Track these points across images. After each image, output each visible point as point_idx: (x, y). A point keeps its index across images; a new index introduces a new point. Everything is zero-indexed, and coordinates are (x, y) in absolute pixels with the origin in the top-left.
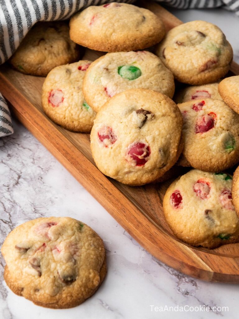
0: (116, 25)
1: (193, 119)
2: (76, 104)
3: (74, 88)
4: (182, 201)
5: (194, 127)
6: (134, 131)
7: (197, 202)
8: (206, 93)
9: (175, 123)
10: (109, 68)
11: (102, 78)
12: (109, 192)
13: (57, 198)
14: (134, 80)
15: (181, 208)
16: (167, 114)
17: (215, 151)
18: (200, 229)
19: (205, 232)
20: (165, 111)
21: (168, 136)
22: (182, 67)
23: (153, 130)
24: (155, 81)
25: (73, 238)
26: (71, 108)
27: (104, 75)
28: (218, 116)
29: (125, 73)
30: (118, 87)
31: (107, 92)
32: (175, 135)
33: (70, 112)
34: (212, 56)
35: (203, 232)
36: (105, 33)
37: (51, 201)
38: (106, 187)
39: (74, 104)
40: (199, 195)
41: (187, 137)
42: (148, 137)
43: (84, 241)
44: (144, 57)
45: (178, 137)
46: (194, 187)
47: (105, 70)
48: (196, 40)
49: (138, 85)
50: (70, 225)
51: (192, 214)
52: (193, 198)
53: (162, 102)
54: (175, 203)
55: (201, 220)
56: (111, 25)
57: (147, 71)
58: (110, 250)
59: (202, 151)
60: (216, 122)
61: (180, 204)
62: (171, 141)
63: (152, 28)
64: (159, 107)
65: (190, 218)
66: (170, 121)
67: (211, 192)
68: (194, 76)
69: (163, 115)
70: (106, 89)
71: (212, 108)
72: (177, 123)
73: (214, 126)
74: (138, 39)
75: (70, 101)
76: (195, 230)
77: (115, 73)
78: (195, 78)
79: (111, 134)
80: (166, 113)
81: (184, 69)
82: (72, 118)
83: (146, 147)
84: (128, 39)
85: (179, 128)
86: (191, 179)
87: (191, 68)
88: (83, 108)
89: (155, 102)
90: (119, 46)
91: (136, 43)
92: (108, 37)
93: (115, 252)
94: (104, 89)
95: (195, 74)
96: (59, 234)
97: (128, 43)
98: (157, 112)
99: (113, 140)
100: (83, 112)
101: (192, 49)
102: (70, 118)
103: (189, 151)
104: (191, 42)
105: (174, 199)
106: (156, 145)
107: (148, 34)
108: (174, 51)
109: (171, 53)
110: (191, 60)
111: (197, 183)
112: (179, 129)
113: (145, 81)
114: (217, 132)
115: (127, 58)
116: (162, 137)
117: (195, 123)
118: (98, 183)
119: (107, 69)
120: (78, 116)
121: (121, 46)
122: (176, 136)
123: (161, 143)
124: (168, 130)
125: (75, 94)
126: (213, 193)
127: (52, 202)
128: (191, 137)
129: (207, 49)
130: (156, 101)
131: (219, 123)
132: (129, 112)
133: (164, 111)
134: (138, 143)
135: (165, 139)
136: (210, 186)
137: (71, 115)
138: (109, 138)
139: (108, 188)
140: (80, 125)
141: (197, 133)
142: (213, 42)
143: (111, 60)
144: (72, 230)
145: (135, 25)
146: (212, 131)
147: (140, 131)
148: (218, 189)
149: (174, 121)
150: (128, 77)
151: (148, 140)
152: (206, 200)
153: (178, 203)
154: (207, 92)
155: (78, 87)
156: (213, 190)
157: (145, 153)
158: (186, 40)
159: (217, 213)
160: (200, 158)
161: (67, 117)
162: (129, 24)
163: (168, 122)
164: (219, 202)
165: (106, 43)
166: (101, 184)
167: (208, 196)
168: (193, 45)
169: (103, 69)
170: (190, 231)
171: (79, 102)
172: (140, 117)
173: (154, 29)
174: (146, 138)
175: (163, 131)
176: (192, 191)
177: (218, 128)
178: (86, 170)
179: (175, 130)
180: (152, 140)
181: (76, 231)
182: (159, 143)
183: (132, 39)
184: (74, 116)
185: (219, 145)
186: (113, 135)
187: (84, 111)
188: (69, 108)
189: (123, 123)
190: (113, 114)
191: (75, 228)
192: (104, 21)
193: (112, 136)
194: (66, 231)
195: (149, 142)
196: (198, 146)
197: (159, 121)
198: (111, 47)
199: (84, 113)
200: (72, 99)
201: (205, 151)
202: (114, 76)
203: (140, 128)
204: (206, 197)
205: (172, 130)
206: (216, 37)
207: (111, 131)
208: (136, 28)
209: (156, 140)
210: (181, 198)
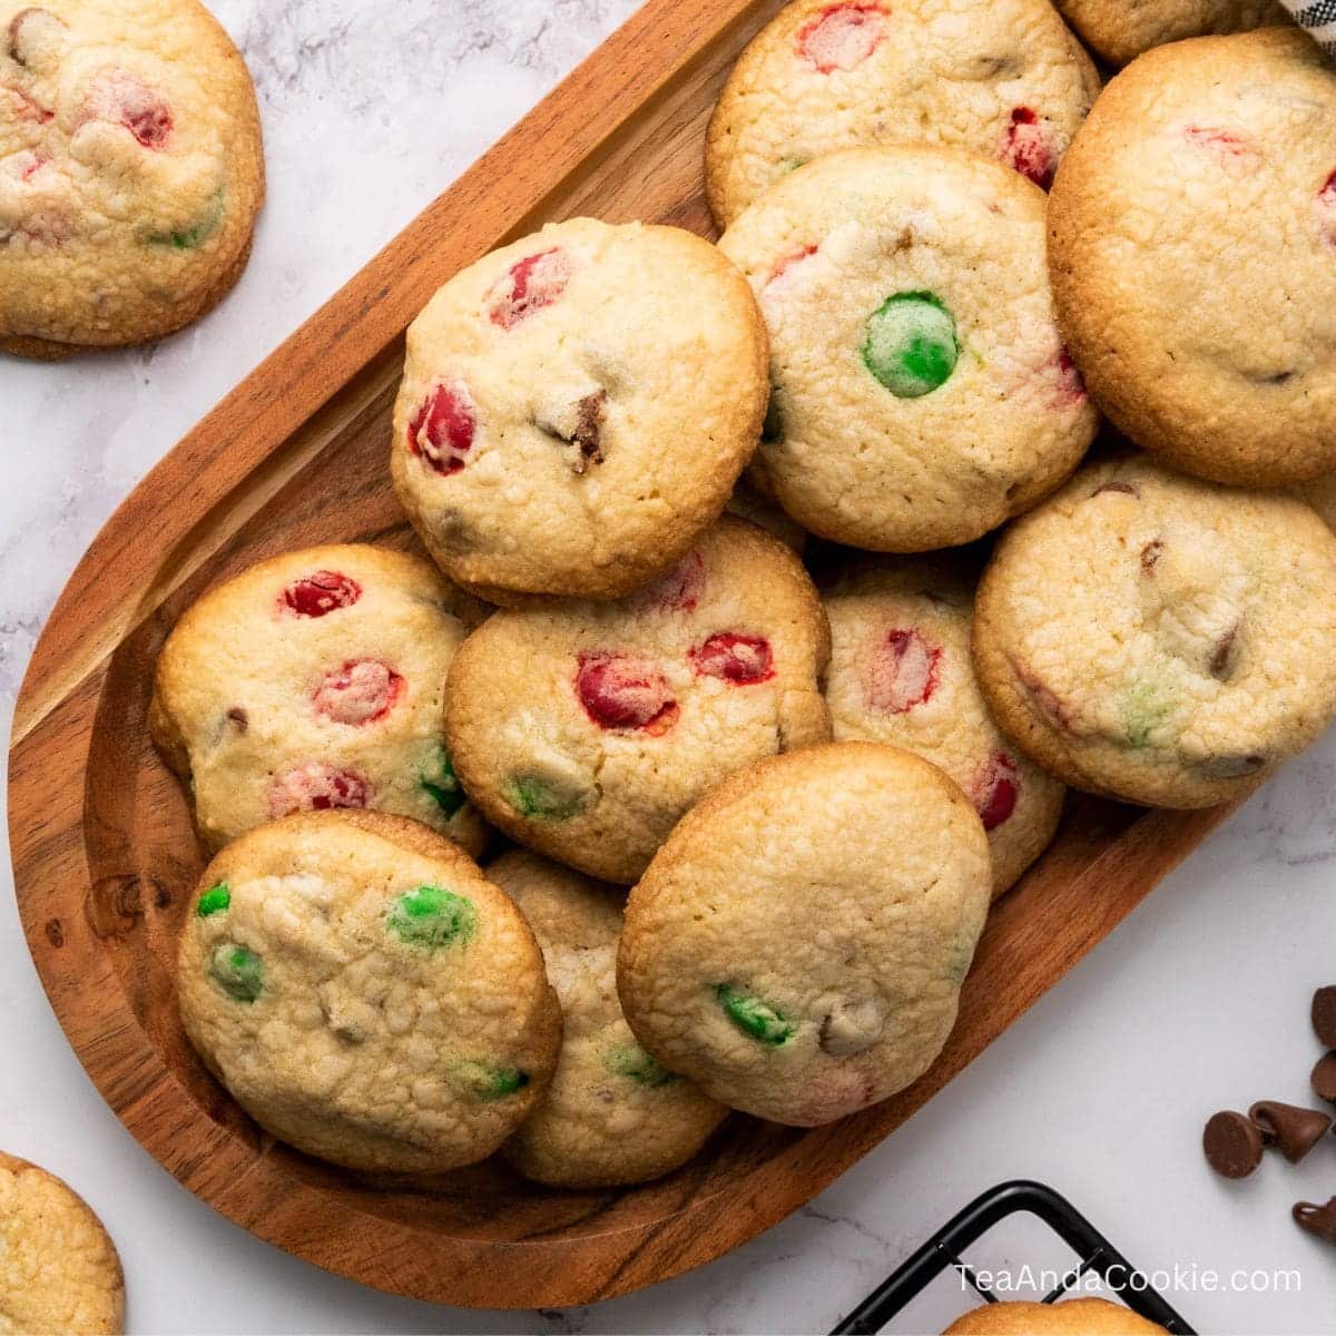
0: (1182, 251)
1: (644, 639)
2: (798, 132)
3: (879, 110)
4: (305, 617)
5: (607, 645)
6: (519, 396)
7: (294, 674)
8: (922, 693)
9: (569, 565)
10: (914, 251)
11: (853, 227)
12: (346, 327)
13: (386, 122)
14: (865, 368)
15: (277, 615)
16: (599, 529)
17: (501, 738)
18: (191, 692)
19: (182, 711)
20: (611, 519)
21: (509, 541)
22: (1024, 576)
23: (527, 478)
24: (880, 460)
25: (97, 217)
26: (782, 113)
27: (872, 234)
28: (654, 746)
29: (895, 324)
30: (810, 302)
31: (802, 256)
32: (524, 571)
33: (765, 109)
34: (1088, 710)
35: (183, 705)
36: (1130, 207)
37: (369, 102)
38: (371, 314)
39: (799, 120)
40: (328, 681)
41: (553, 621)
42: (498, 460)
43: (101, 262)
44: (1028, 401)
45: (519, 581)
46: (367, 660)
47: (897, 235)
48: (1185, 635)
49: (837, 391)
50: (154, 198)
51: (245, 660)
52: (311, 658)
53: (657, 503)
54: (292, 592)
55: (217, 694)
56: (1176, 226)
57: (928, 422)
58: (153, 361)
59: (497, 684)
60: (629, 738)
61: (293, 611)
62: (498, 557)
63: (1212, 421)
64: (624, 490)
65: (230, 655)
66: (573, 544)
67: (339, 727)
68: (995, 633)
69: (591, 514)
70: (813, 250)
71: (702, 719)
72: (574, 572)
73: (610, 731)
74: (1120, 363)
75: (814, 101)
76: (189, 673)
77: (890, 280)
78: (984, 638)
79: (531, 306)
80: (600, 522)
81: (1016, 587)
82: (742, 125)
83: (457, 453)
84: (1108, 318)
85: (555, 584)
86: (409, 646)
87: (1021, 617)
88: (783, 164)
89: (654, 473)
90: (1072, 280)
91: (1096, 357)
92: (1112, 222)
93: (147, 382)
94: (811, 242)
95: (998, 637)
96: (97, 162)
97: (1089, 318)
98: (599, 485)
99: (507, 316)
100: (766, 166)
101: (1125, 616)
102: (742, 116)
103: (500, 629)
104: (1163, 608)
105: (308, 585)
106: (468, 496)
107: (1162, 408)
108: (1114, 537)
109: (1098, 520)
110: (1061, 614)
111: (387, 673)
112: (552, 581)
113: (868, 417)
114: (578, 742)
115: (1006, 326)
116: (500, 517)
117: (623, 648)
118: (390, 279)
119: (905, 243)
120: (748, 151)
121: (1071, 289)
122: (519, 573)
123: (479, 517)
124: (531, 537)
125: (845, 118)
126: (335, 737)
127: (363, 109)
128: (554, 636)
129: (1126, 685)
130: (659, 476)
131: (621, 749)
132: (597, 366)
133: (607, 512)
134: (470, 420)
135: (498, 530)
136: (369, 725)
137: (752, 116)
138: (516, 295)
139: (365, 320)
140: (718, 161)
141: (582, 661)
142: (1182, 713)
143: (973, 253)
144: (134, 210)
145: (1204, 341)
146: (582, 724)
147: (520, 424)
148: (358, 757)
149: (578, 560)
150: (874, 342)
151: (484, 458)
152: (309, 709)
153: (296, 602)
154: (926, 696)
155: (882, 127)
156: (349, 736)
157: (434, 452)
158: (1166, 583)
159: (239, 754)
160: (473, 677)
161: (745, 104)
162: (1197, 310)
163: (567, 535)
164: (296, 761)
165: (1079, 219)
166: (385, 292)
167: (325, 718)
168: (1152, 620)
169: (903, 226)
170: (186, 657)
171: (805, 144)
172: (566, 417)
173: (1215, 432)
174: (492, 449)
175: (522, 519)
176: (350, 655)
177: (599, 745)
178: (455, 223)
179: (542, 569)
180: (483, 475)
181: (136, 225)
182: (477, 508)
183: (1113, 336)
184: (747, 130)
185: (519, 752)
186: (526, 311)
187: (769, 173)
188: (781, 105)
189: (557, 344)
190: (609, 299)
191: (144, 218)
192: (1194, 190)
193: (522, 308)
194: (120, 186)
195: (476, 466)
196: (516, 668)
197: (566, 496)
198: (1063, 242)
199: (760, 170)
200: (817, 111)
201: (496, 698)
202: (874, 277)
203: (533, 422)
204: (321, 711)
205: (534, 554)
206: (1214, 726)
207: (543, 300)
208: (1182, 346)
209: (486, 491)
210: (317, 612)
